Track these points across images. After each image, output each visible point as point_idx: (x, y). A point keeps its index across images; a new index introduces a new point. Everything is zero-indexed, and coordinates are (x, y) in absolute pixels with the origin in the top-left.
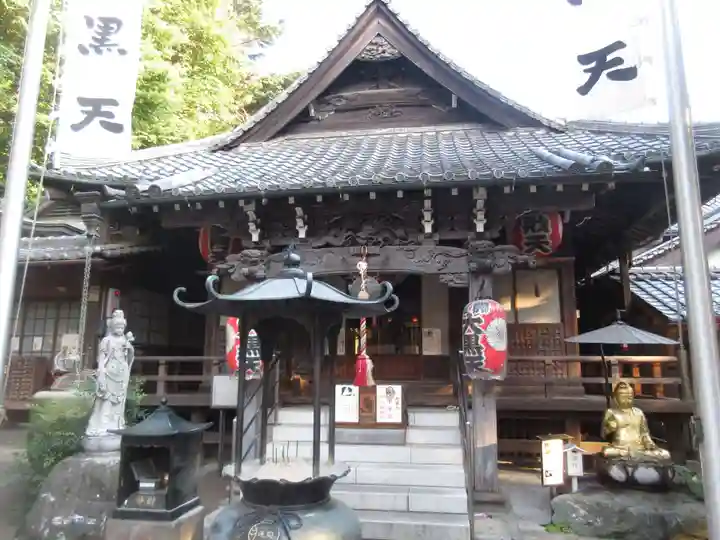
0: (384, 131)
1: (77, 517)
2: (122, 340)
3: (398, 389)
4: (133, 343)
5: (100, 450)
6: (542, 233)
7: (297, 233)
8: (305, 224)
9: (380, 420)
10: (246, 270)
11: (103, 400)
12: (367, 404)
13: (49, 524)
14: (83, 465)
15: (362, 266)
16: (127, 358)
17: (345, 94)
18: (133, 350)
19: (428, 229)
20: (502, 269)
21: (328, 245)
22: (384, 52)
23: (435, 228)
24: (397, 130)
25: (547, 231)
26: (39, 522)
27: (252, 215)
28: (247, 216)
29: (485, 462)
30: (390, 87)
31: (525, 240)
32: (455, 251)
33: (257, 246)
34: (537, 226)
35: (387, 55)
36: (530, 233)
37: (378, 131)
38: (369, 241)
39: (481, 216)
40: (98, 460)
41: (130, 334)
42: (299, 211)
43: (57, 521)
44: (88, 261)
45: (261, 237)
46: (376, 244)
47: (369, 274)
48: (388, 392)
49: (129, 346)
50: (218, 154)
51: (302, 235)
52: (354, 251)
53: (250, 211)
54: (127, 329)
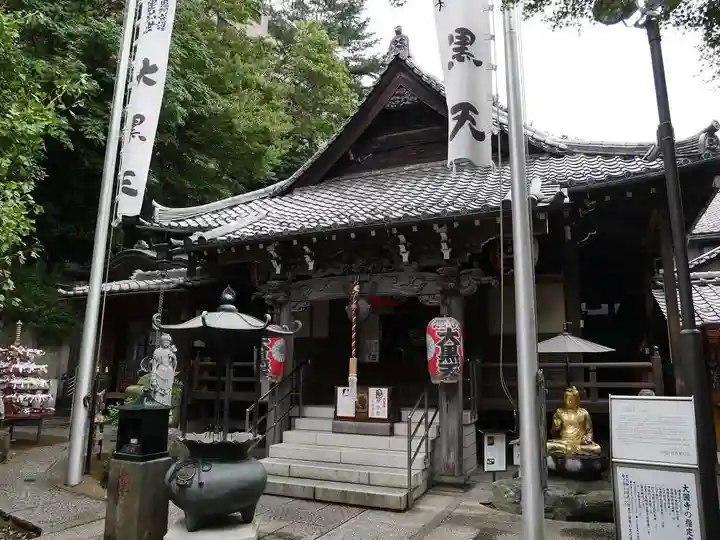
0: (411, 167)
2: (168, 351)
3: (385, 391)
7: (307, 266)
8: (312, 259)
9: (371, 415)
12: (362, 404)
15: (356, 290)
16: (172, 363)
17: (380, 138)
19: (405, 258)
20: (468, 289)
21: (333, 275)
22: (405, 100)
23: (411, 258)
24: (423, 165)
29: (449, 452)
32: (428, 275)
33: (277, 278)
34: (510, 249)
35: (407, 103)
37: (406, 168)
38: (362, 271)
39: (445, 246)
41: (174, 346)
45: (283, 270)
46: (368, 272)
47: (361, 295)
48: (377, 394)
49: (172, 354)
50: (276, 200)
51: (311, 267)
52: (350, 278)
53: (271, 250)
54: (172, 344)
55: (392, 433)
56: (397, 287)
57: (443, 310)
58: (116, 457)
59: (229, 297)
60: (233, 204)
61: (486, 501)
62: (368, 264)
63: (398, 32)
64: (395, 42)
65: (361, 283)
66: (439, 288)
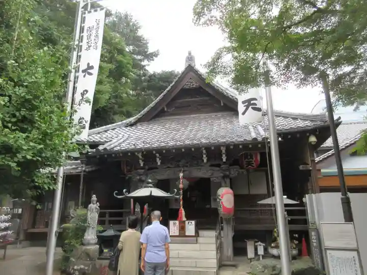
1: (82, 266)
2: (95, 205)
3: (193, 222)
4: (99, 207)
5: (89, 244)
6: (251, 160)
7: (157, 163)
8: (160, 159)
9: (187, 234)
10: (138, 177)
11: (89, 226)
12: (182, 228)
13: (73, 269)
14: (83, 249)
15: (181, 175)
16: (97, 212)
17: (179, 101)
18: (99, 209)
19: (205, 160)
20: (233, 175)
21: (169, 167)
22: (193, 85)
23: (208, 160)
25: (253, 159)
26: (70, 268)
27: (140, 157)
28: (139, 157)
30: (196, 97)
31: (245, 163)
32: (216, 169)
33: (142, 168)
34: (249, 157)
36: (247, 160)
37: (192, 116)
39: (224, 156)
40: (88, 247)
41: (98, 203)
42: (158, 155)
43: (76, 267)
44: (82, 174)
45: (144, 164)
46: (187, 167)
47: (184, 177)
49: (98, 207)
50: (128, 128)
51: (159, 164)
52: (178, 169)
53: (140, 156)
54: (97, 202)
55: (197, 242)
56: (200, 173)
57: (223, 184)
58: (98, 259)
59: (150, 181)
60: (106, 130)
61: (248, 272)
62: (187, 163)
63: (190, 54)
64: (188, 58)
65: (184, 171)
66: (222, 175)
